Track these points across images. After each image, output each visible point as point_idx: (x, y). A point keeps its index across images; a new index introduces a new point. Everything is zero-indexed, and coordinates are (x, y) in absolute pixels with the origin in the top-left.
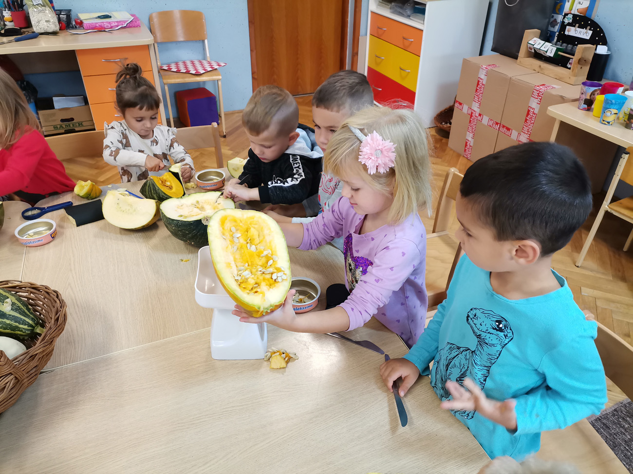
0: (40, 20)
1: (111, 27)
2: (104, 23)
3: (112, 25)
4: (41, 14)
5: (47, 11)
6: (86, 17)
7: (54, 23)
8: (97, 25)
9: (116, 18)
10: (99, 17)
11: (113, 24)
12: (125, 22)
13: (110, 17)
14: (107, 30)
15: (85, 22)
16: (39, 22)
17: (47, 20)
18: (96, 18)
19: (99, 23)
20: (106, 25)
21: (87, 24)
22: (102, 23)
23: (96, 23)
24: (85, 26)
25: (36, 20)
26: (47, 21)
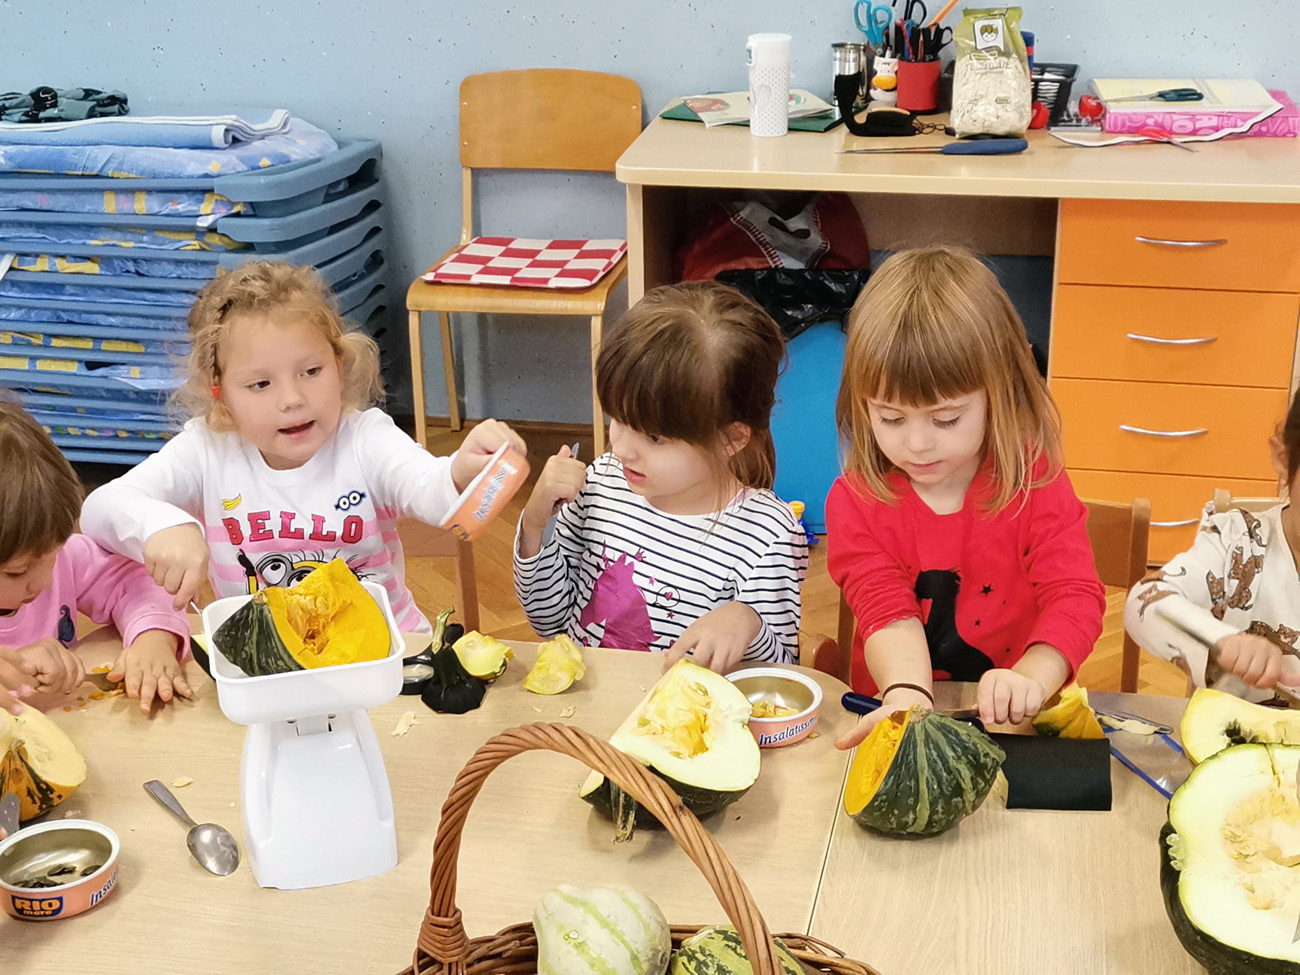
0: (982, 96)
1: (1194, 132)
2: (1175, 117)
3: (1198, 125)
4: (989, 80)
5: (1009, 71)
6: (1119, 94)
7: (1019, 108)
8: (1150, 121)
9: (1219, 102)
10: (1163, 96)
11: (1204, 123)
12: (1245, 117)
13: (1200, 97)
14: (1177, 140)
15: (1113, 109)
16: (974, 102)
17: (1002, 95)
18: (1152, 98)
19: (1158, 113)
20: (1179, 123)
21: (1116, 115)
22: (1167, 117)
23: (1149, 116)
24: (1108, 122)
25: (970, 95)
26: (999, 101)
